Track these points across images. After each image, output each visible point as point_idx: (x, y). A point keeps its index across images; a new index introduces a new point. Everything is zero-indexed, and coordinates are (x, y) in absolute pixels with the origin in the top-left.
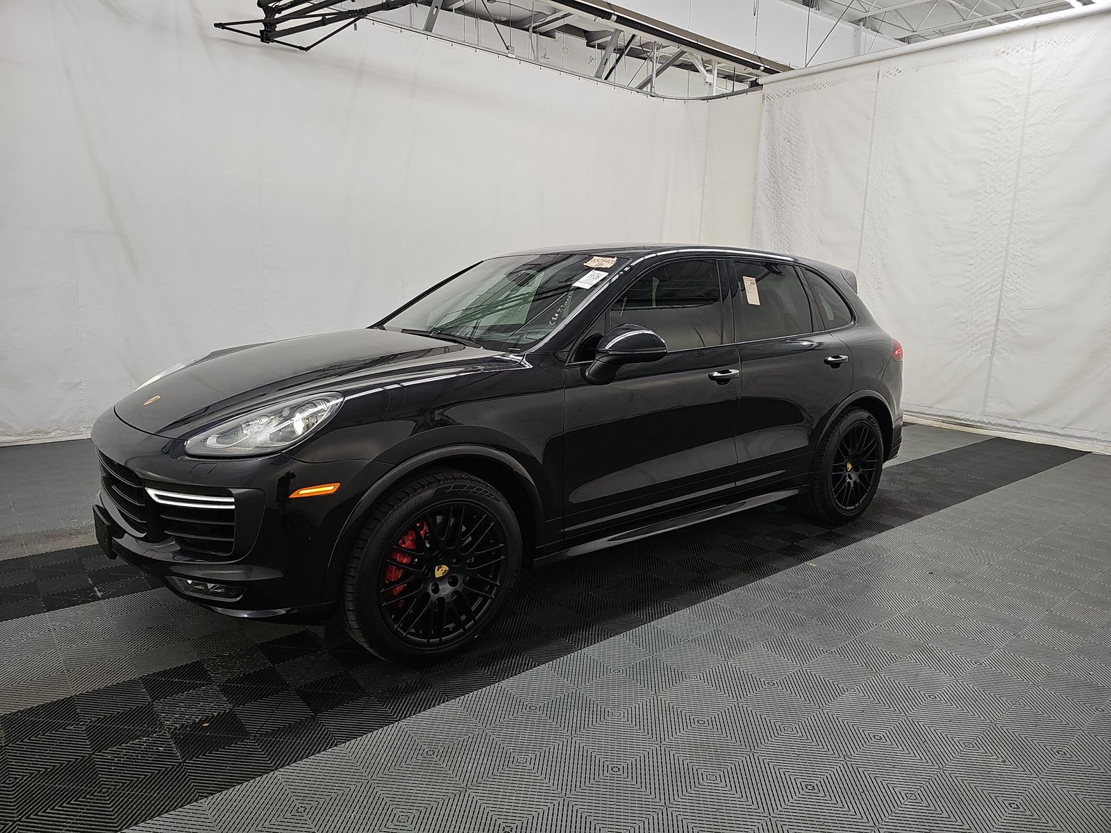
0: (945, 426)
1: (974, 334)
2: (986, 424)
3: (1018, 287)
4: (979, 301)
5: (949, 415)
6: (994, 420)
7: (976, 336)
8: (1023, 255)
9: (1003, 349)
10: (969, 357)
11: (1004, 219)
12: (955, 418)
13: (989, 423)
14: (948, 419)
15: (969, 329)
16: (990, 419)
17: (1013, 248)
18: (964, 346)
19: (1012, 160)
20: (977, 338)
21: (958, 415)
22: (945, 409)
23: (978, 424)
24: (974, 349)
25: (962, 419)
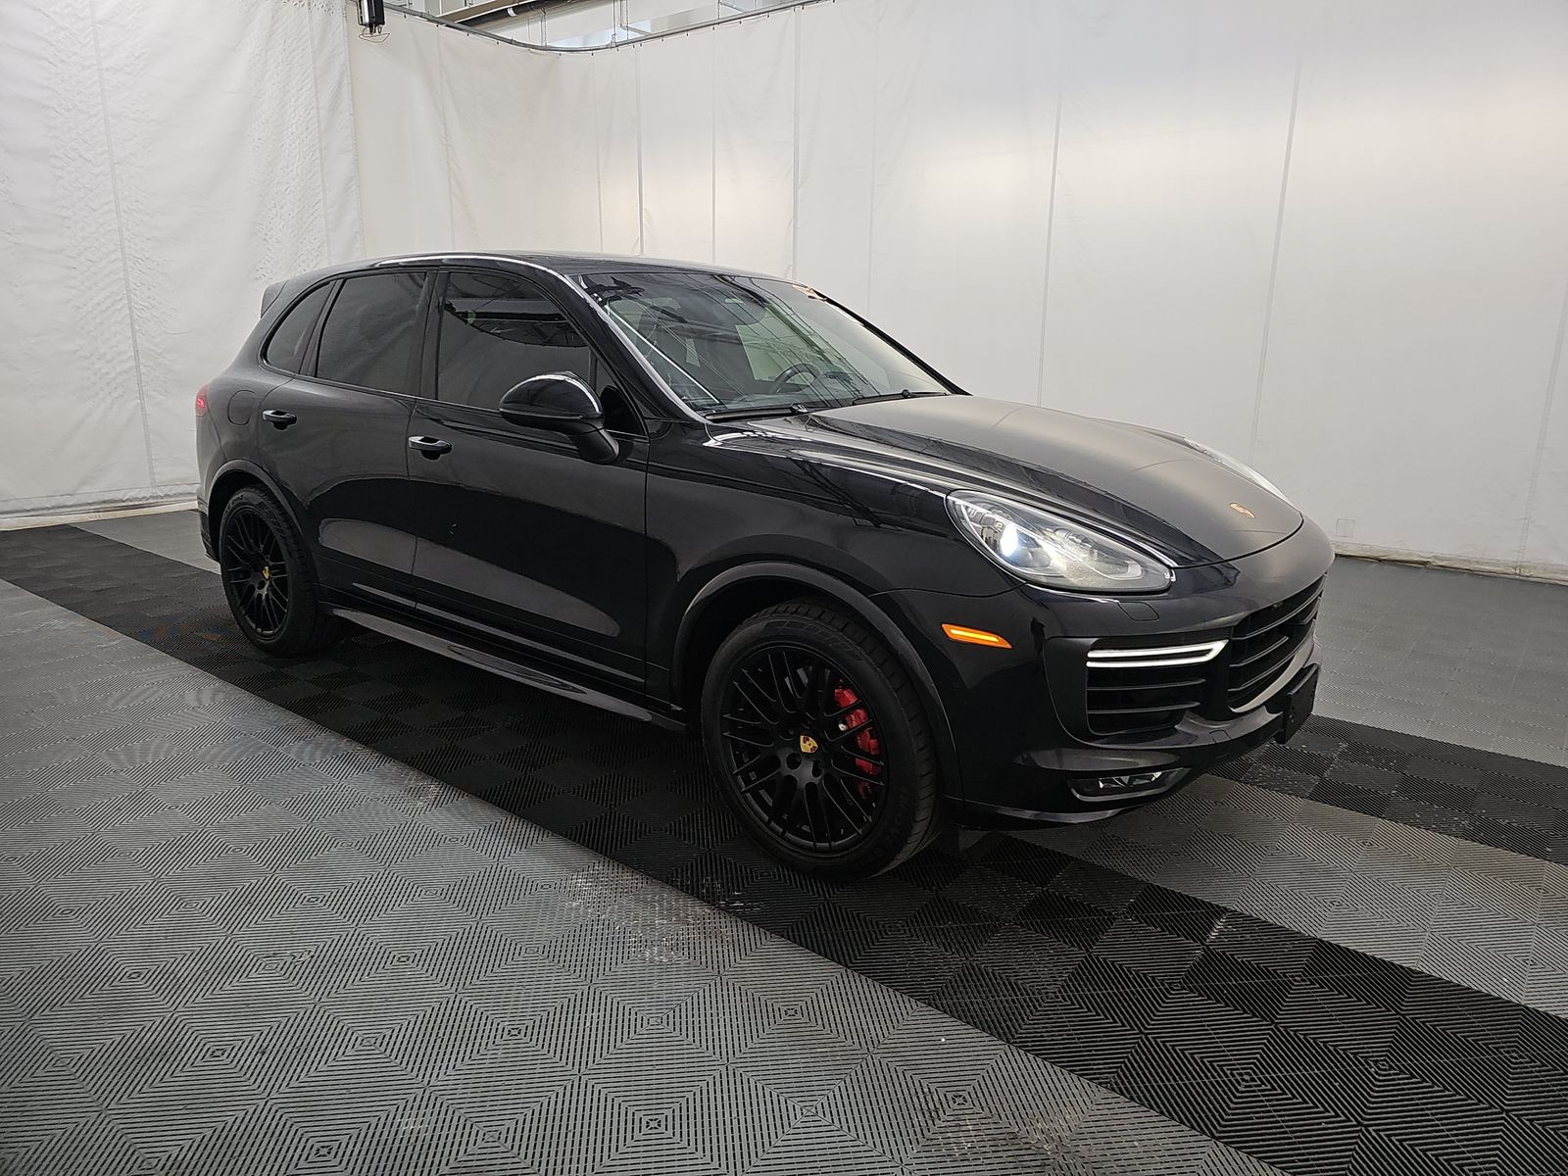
0: (102, 516)
1: (107, 374)
2: (162, 498)
3: (153, 302)
4: (101, 323)
5: (106, 498)
6: (170, 491)
7: (112, 376)
8: (147, 259)
9: (154, 391)
10: (110, 408)
11: (107, 203)
12: (117, 501)
13: (167, 496)
14: (103, 506)
15: (97, 366)
16: (166, 490)
17: (130, 248)
18: (97, 394)
19: (95, 115)
20: (114, 379)
21: (119, 495)
22: (95, 492)
23: (152, 501)
24: (115, 395)
25: (127, 500)
